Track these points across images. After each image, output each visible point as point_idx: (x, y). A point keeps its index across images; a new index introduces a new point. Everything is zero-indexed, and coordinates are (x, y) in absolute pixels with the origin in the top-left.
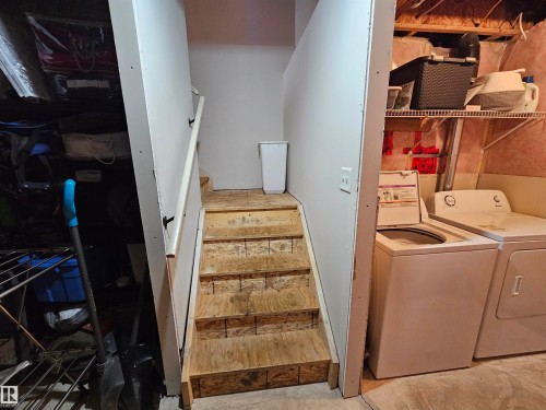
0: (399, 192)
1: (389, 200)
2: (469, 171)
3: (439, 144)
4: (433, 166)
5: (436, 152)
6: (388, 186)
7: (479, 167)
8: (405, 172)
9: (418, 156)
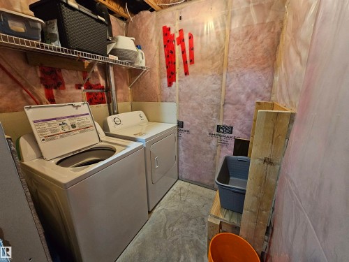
0: (75, 121)
1: (67, 130)
2: (125, 101)
3: (102, 82)
4: (103, 98)
5: (102, 88)
6: (64, 118)
7: (130, 98)
8: (76, 104)
9: (90, 91)
